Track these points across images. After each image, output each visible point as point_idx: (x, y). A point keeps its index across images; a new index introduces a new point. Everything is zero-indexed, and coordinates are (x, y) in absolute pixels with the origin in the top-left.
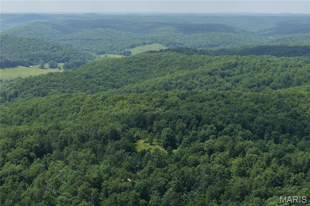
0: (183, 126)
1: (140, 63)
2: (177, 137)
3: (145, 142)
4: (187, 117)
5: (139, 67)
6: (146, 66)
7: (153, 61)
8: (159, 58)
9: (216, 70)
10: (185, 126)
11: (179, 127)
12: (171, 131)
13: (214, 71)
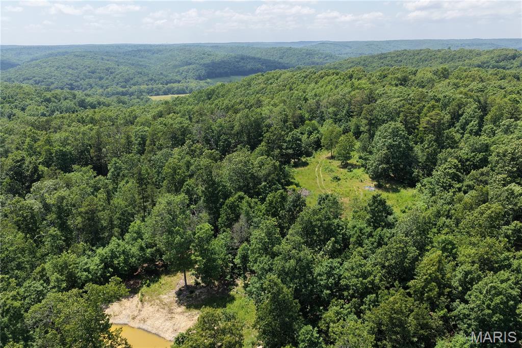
0: (440, 120)
1: (395, 59)
2: (419, 151)
3: (332, 157)
4: (453, 99)
5: (393, 62)
6: (401, 61)
7: (411, 56)
8: (418, 54)
9: (487, 62)
10: (445, 120)
11: (428, 122)
12: (403, 131)
13: (484, 63)
